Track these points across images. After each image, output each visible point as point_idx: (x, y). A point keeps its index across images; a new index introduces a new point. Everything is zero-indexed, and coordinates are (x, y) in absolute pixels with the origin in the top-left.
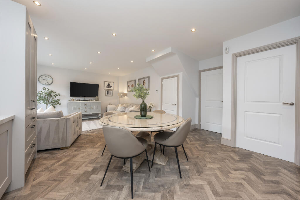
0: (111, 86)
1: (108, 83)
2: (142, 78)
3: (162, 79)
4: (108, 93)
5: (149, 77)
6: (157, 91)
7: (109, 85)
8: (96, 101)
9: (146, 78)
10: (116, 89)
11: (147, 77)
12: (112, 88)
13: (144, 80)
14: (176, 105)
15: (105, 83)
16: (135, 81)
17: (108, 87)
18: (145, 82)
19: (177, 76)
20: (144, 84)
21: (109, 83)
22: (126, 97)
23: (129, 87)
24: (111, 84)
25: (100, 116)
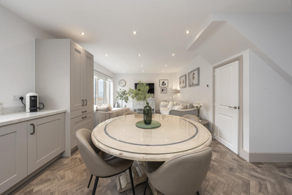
0: (165, 84)
1: (162, 81)
2: (192, 72)
3: (215, 68)
4: (163, 90)
5: (198, 69)
6: (208, 86)
7: (163, 82)
8: (152, 98)
9: (195, 71)
10: (170, 86)
11: (196, 69)
12: (166, 85)
13: (194, 73)
14: (235, 108)
15: (160, 81)
16: (186, 75)
17: (163, 85)
18: (194, 75)
19: (239, 59)
20: (194, 79)
21: (164, 81)
22: (179, 94)
23: (181, 83)
24: (166, 82)
25: (155, 111)
